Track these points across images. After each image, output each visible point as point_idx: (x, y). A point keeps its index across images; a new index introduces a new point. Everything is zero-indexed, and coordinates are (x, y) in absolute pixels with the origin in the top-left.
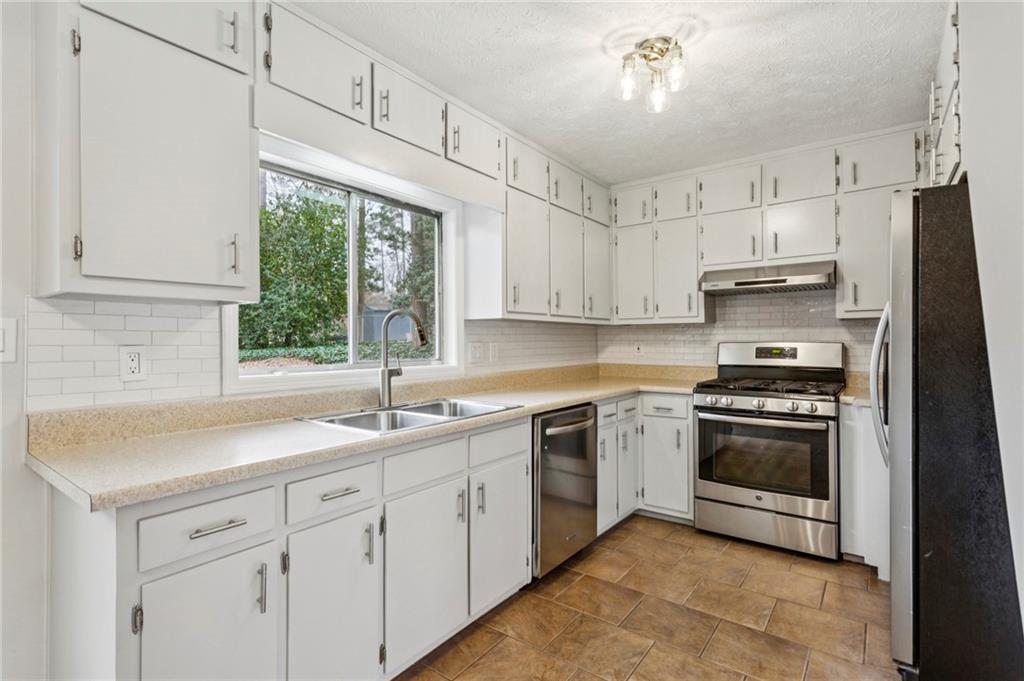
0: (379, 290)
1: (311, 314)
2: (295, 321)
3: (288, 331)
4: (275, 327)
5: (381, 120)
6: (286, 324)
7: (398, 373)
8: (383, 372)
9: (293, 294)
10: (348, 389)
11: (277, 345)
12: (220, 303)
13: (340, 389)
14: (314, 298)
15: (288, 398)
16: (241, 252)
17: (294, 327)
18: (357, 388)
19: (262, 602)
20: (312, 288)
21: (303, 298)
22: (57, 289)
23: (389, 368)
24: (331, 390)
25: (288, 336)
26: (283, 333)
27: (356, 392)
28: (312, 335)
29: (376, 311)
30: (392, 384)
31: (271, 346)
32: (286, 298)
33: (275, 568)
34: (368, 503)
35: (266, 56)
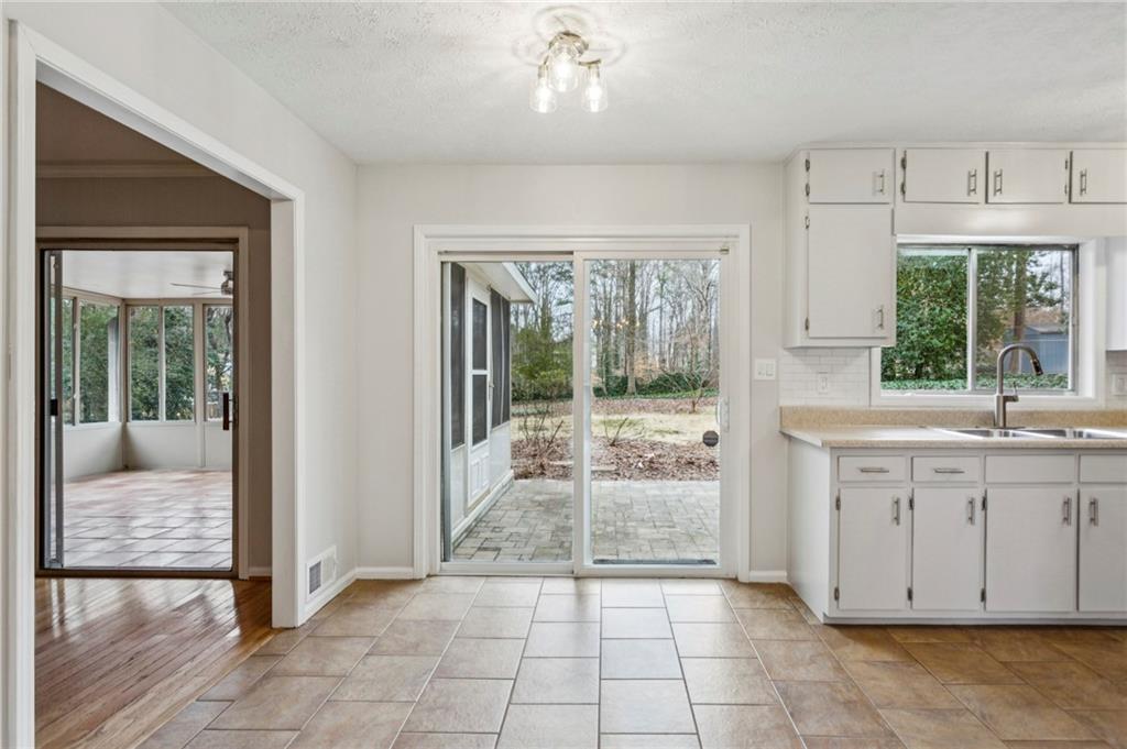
0: (1051, 303)
1: (947, 341)
2: (928, 350)
3: (919, 362)
4: (904, 357)
5: (995, 194)
6: (917, 354)
7: (1014, 399)
8: (998, 397)
9: (925, 320)
10: (964, 409)
11: (906, 377)
12: (870, 348)
13: (957, 409)
14: (951, 322)
15: (916, 412)
16: (885, 316)
17: (925, 357)
18: (975, 409)
19: (897, 519)
20: (949, 311)
21: (938, 323)
22: (798, 344)
23: (1004, 394)
24: (950, 409)
25: (919, 367)
26: (913, 364)
27: (972, 413)
28: (947, 366)
29: (1043, 333)
30: (1008, 409)
31: (899, 378)
32: (917, 324)
33: (904, 504)
34: (972, 484)
35: (903, 186)
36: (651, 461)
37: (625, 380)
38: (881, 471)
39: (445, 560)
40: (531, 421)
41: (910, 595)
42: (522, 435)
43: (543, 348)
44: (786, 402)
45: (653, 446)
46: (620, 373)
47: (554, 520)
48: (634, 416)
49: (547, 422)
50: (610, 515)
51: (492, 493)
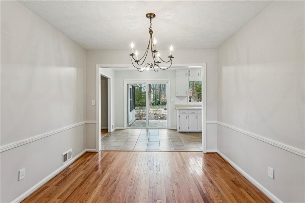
12: (187, 96)
16: (187, 92)
22: (177, 96)
33: (188, 116)
34: (196, 114)
35: (190, 75)
36: (162, 117)
37: (159, 102)
38: (185, 112)
39: (128, 127)
40: (138, 110)
41: (189, 128)
42: (136, 113)
43: (140, 94)
44: (176, 104)
45: (163, 115)
46: (158, 100)
47: (143, 125)
48: (160, 109)
49: (142, 110)
50: (153, 124)
51: (133, 121)
